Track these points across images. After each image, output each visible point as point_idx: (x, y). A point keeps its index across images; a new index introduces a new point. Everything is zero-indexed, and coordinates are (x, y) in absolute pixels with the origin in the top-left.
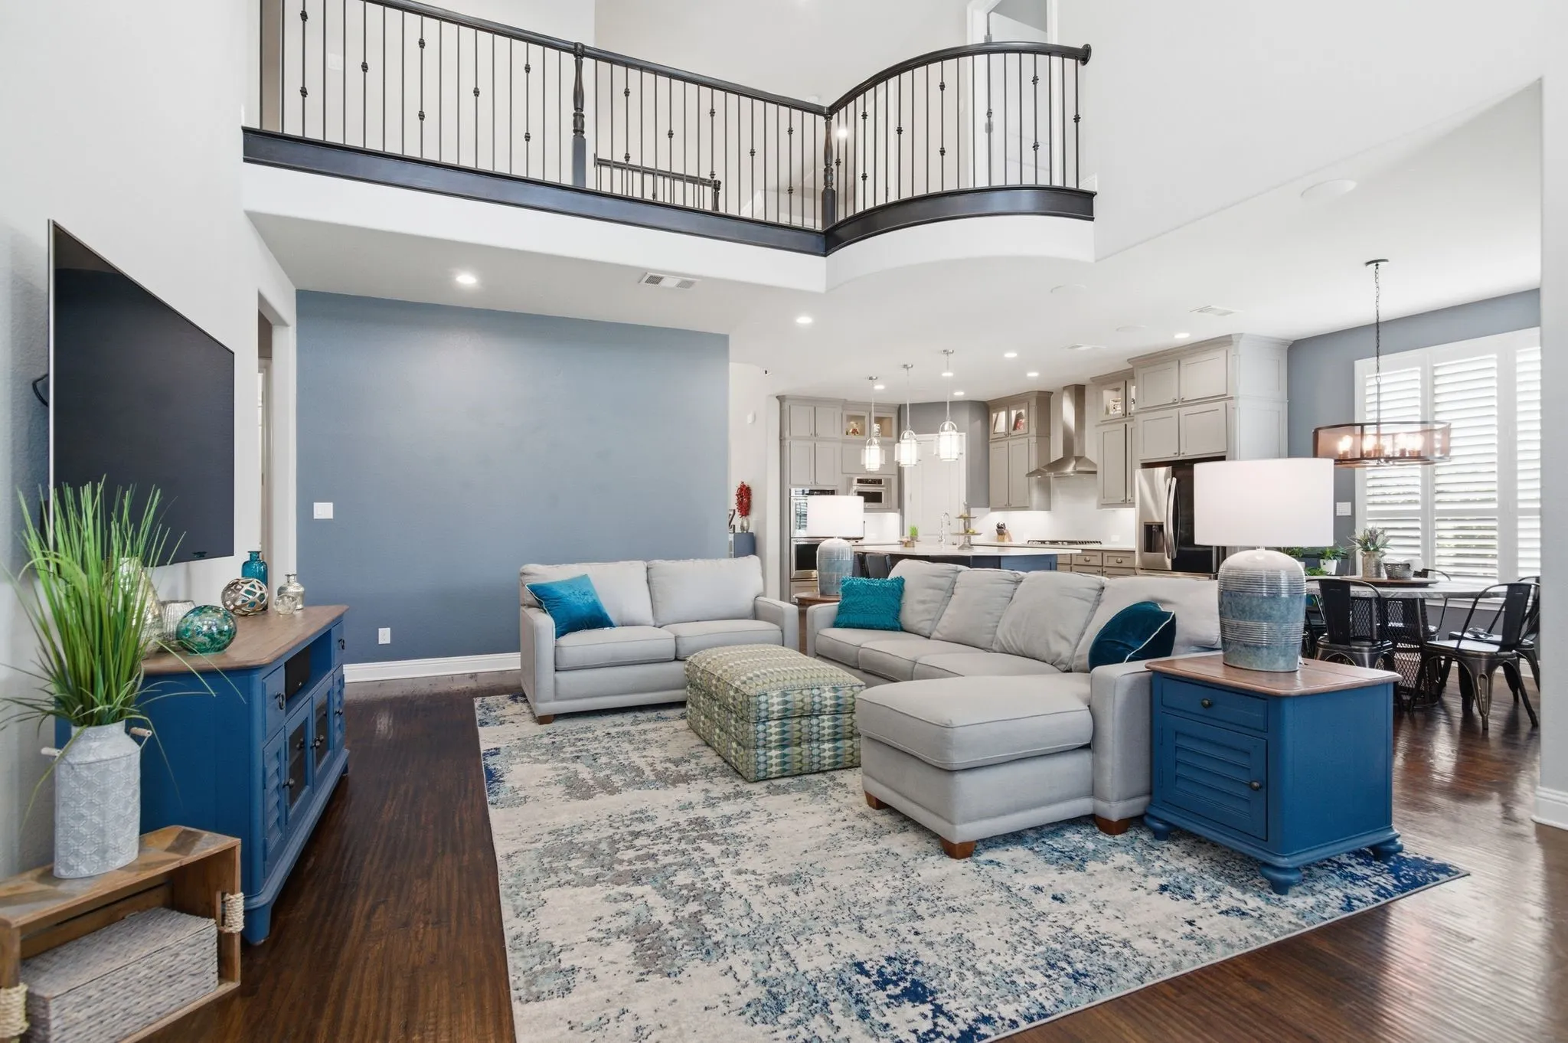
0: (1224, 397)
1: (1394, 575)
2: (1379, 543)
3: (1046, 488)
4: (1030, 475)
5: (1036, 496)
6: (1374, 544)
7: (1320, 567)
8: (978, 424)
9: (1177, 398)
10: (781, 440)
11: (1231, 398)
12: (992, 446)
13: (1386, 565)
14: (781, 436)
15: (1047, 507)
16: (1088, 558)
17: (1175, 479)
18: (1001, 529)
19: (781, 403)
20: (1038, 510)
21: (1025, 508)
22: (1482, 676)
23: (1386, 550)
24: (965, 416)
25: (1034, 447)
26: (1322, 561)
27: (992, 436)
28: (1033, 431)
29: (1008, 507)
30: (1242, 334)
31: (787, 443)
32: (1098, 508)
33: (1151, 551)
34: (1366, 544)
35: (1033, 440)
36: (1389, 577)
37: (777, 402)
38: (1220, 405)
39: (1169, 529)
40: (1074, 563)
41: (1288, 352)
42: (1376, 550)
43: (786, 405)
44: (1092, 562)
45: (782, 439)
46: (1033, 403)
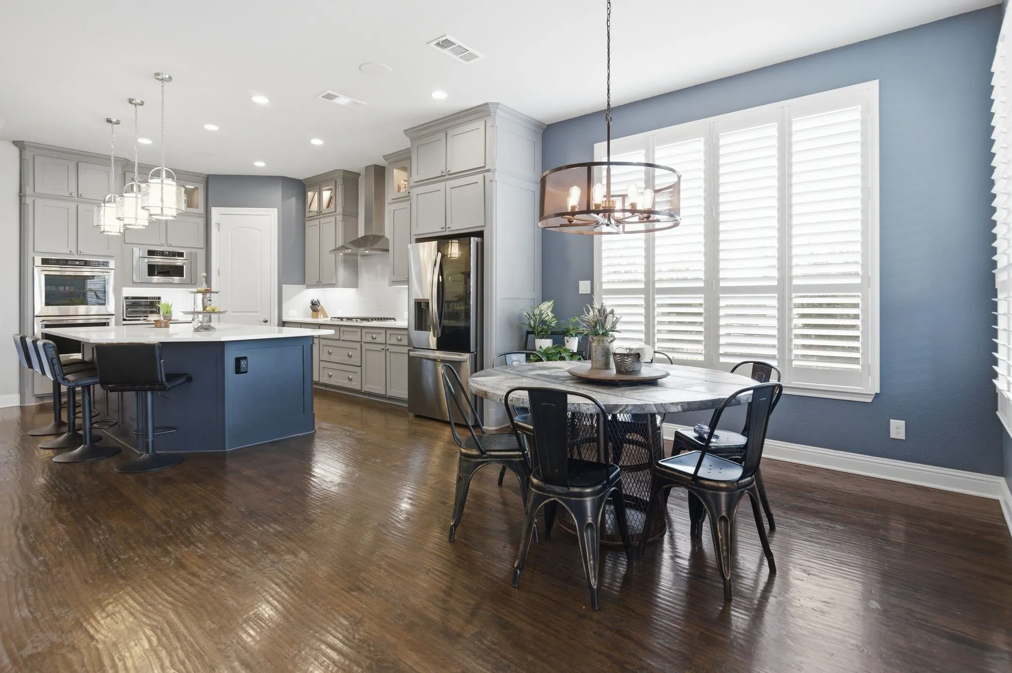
0: (483, 170)
1: (623, 369)
2: (608, 326)
3: (352, 265)
4: (337, 250)
5: (342, 274)
6: (603, 327)
7: (564, 345)
8: (293, 201)
9: (444, 170)
10: (20, 197)
11: (489, 170)
12: (308, 224)
13: (615, 354)
14: (20, 192)
15: (355, 284)
16: (374, 336)
17: (440, 254)
18: (315, 306)
19: (21, 151)
20: (345, 286)
21: (333, 285)
22: (723, 518)
23: (616, 335)
24: (277, 194)
25: (340, 225)
26: (566, 338)
27: (308, 215)
28: (340, 210)
29: (319, 284)
30: (498, 104)
31: (29, 201)
32: (390, 285)
33: (421, 330)
34: (595, 327)
35: (340, 218)
36: (619, 371)
37: (15, 151)
38: (479, 178)
39: (434, 307)
40: (363, 340)
41: (543, 135)
42: (605, 334)
43: (28, 155)
44: (378, 340)
45: (22, 196)
46: (340, 182)
